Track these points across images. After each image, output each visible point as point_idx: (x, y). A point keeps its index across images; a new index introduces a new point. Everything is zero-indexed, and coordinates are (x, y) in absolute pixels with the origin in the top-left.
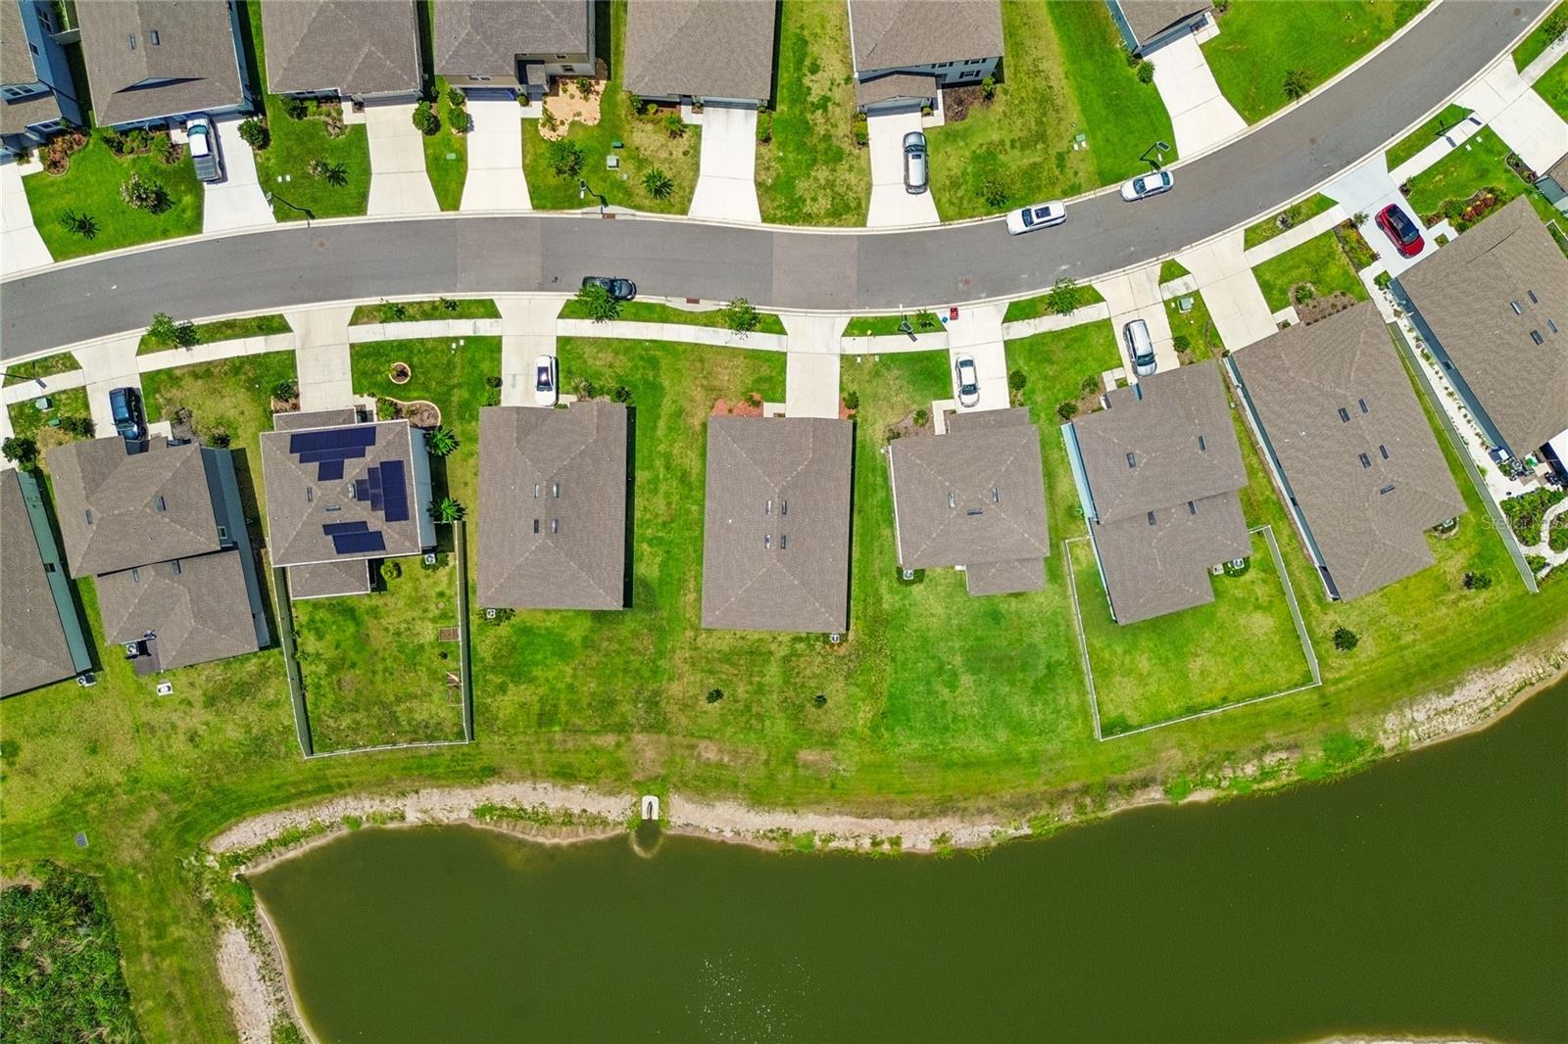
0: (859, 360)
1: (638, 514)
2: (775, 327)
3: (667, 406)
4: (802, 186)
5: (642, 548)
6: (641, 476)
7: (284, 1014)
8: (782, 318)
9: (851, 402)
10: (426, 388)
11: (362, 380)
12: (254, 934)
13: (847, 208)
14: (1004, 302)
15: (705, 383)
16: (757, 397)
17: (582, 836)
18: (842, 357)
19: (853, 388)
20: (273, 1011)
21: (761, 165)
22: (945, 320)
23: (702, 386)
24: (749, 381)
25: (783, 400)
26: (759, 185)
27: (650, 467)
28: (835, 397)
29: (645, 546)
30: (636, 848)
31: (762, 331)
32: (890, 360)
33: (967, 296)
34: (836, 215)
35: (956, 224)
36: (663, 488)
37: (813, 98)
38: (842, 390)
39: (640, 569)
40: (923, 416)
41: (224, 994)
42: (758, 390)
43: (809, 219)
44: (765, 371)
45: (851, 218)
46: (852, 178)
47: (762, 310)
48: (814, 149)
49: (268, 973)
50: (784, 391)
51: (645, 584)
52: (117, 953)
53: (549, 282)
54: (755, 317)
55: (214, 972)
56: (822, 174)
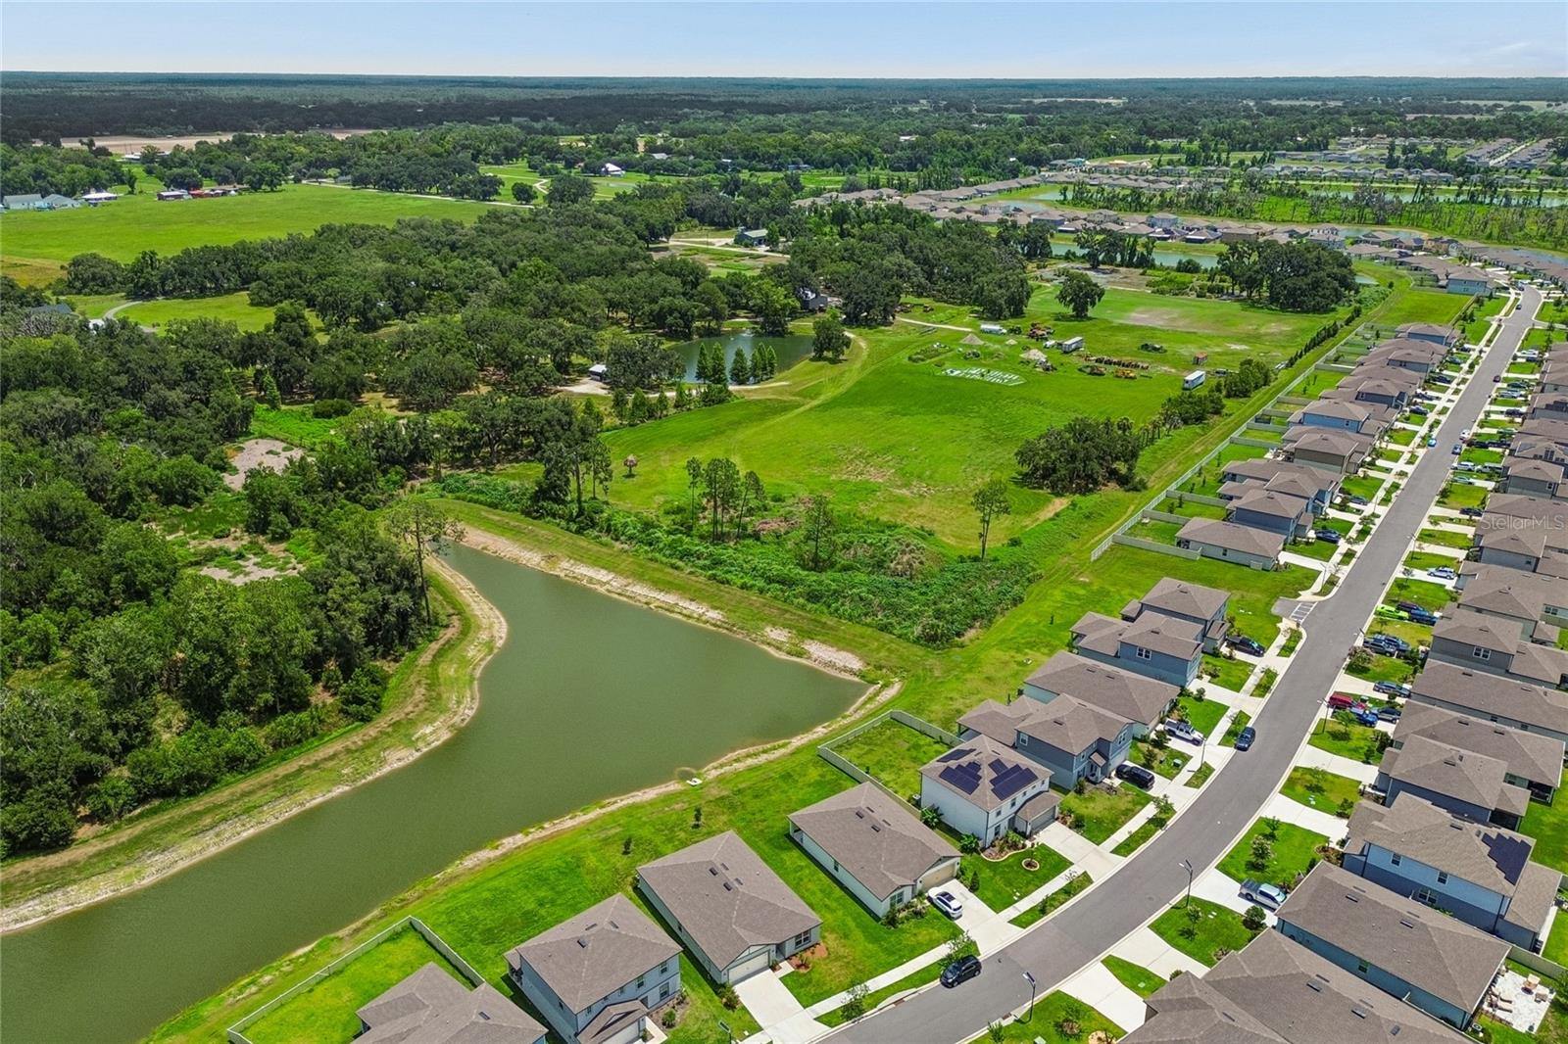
0: (746, 1033)
1: (822, 875)
2: (827, 1019)
3: (858, 934)
5: (804, 862)
6: (838, 892)
7: (809, 658)
8: (827, 1028)
9: (732, 1004)
10: (1010, 866)
11: (1047, 853)
12: (852, 672)
15: (845, 960)
16: (803, 971)
17: (723, 760)
18: (760, 1029)
20: (815, 656)
23: (846, 957)
24: (815, 976)
25: (782, 978)
27: (837, 900)
28: (744, 1000)
29: (803, 864)
30: (687, 769)
31: (835, 1011)
36: (820, 895)
38: (744, 1008)
39: (796, 853)
40: (668, 1024)
41: (839, 650)
42: (805, 975)
44: (810, 989)
47: (846, 1025)
49: (831, 664)
50: (786, 985)
51: (788, 849)
52: (900, 636)
53: (1001, 957)
54: (849, 1018)
55: (852, 652)
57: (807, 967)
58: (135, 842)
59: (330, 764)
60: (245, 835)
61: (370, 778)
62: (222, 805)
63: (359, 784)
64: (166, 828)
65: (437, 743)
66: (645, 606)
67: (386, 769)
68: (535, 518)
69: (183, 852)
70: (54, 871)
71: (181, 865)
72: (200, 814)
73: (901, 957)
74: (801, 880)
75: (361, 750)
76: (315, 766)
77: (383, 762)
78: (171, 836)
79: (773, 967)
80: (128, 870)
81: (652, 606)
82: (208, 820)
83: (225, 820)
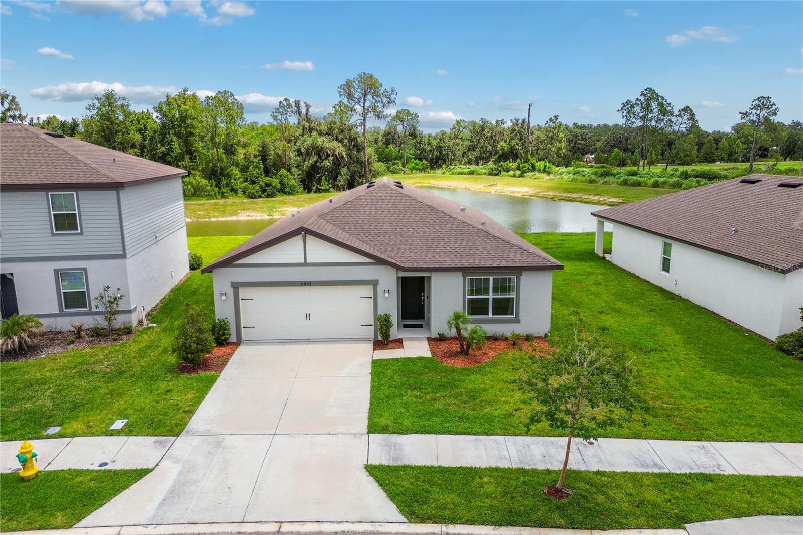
68: (497, 175)
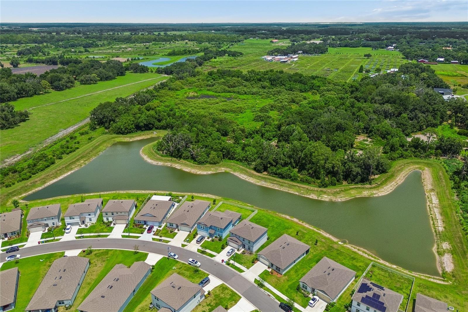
0: (246, 267)
2: (256, 281)
4: (228, 297)
7: (440, 257)
8: (253, 281)
9: (253, 262)
12: (443, 270)
13: (223, 288)
14: (213, 258)
15: (279, 282)
16: (270, 273)
18: (248, 269)
19: (251, 264)
20: (443, 258)
21: (232, 305)
22: (225, 262)
23: (280, 281)
24: (270, 276)
25: (266, 270)
26: (236, 303)
28: (255, 265)
30: (347, 241)
32: (241, 264)
33: (218, 263)
34: (227, 288)
35: (208, 273)
37: (210, 307)
38: (253, 265)
40: (243, 253)
41: (454, 263)
42: (269, 274)
43: (232, 291)
44: (265, 276)
45: (224, 286)
46: (217, 291)
47: (256, 285)
48: (219, 300)
49: (442, 263)
50: (264, 271)
54: (258, 285)
55: (455, 267)
56: (222, 295)
57: (272, 274)
58: (264, 178)
59: (302, 188)
60: (276, 188)
61: (303, 195)
62: (280, 182)
63: (300, 195)
64: (269, 179)
65: (323, 200)
66: (429, 214)
67: (308, 196)
68: (450, 179)
69: (267, 184)
70: (253, 174)
71: (264, 185)
72: (276, 181)
73: (286, 294)
74: (306, 268)
75: (309, 190)
76: (299, 187)
77: (309, 195)
78: (269, 181)
79: (269, 268)
80: (259, 181)
81: (431, 216)
82: (275, 182)
83: (277, 184)
